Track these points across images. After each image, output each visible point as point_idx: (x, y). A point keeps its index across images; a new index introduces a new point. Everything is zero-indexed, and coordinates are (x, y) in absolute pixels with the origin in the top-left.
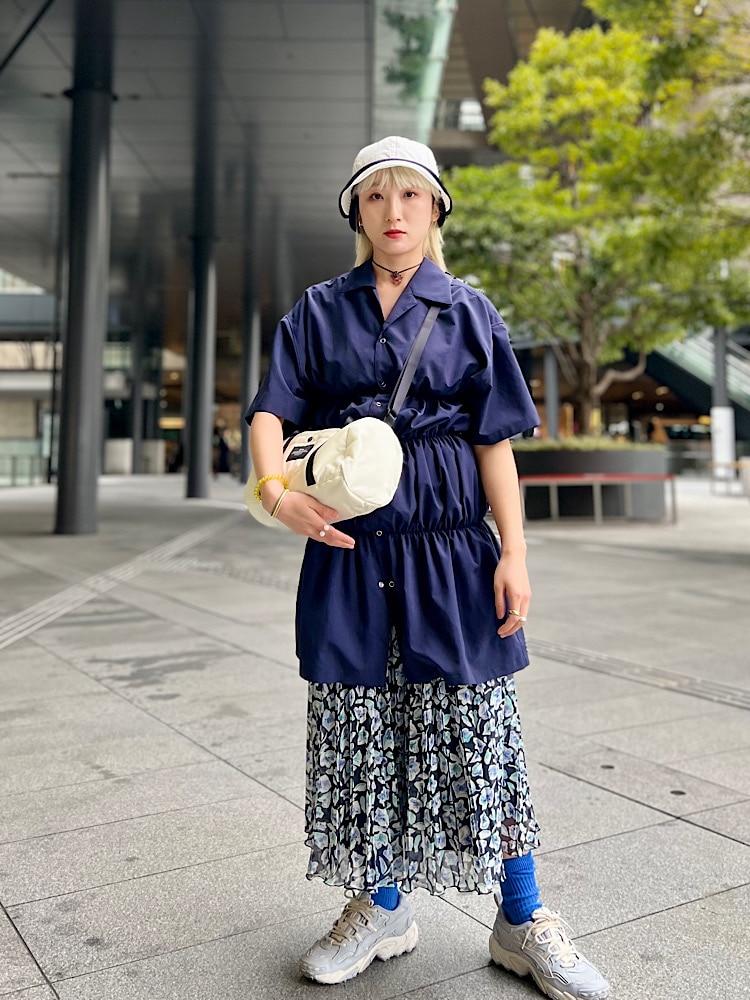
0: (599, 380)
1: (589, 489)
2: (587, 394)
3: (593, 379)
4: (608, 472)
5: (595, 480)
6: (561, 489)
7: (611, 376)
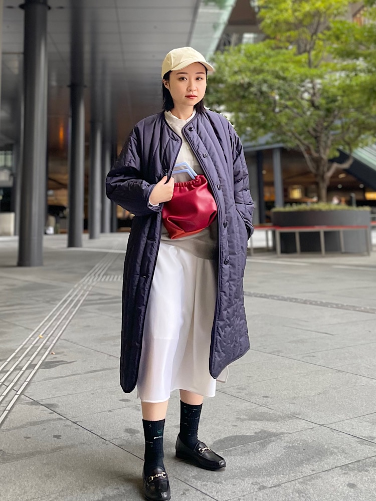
0: (328, 169)
1: (318, 233)
2: (323, 177)
3: (326, 169)
4: (328, 225)
5: (322, 229)
6: (301, 234)
7: (335, 166)
